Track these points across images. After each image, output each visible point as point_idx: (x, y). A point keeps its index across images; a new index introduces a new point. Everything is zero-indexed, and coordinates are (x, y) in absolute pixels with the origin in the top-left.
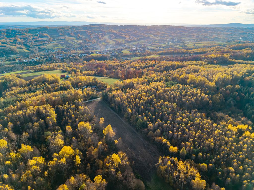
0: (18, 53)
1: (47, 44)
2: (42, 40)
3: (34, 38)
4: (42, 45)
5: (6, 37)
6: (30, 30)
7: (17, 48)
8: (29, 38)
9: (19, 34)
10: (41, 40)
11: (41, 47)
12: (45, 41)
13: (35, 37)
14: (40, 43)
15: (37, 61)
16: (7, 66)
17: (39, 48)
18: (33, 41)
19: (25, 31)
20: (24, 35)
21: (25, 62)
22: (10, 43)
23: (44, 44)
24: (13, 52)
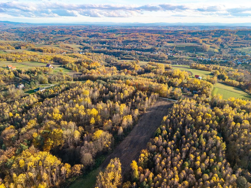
0: (207, 52)
1: (246, 47)
2: (244, 42)
3: (236, 40)
4: (239, 47)
5: (211, 37)
6: (239, 31)
7: (210, 47)
8: (232, 39)
9: (225, 35)
10: (242, 42)
11: (235, 49)
12: (245, 43)
13: (239, 38)
14: (237, 45)
15: (211, 61)
16: (184, 60)
17: (232, 50)
18: (233, 42)
19: (233, 32)
20: (230, 35)
21: (201, 60)
22: (210, 42)
23: (241, 46)
24: (202, 50)
